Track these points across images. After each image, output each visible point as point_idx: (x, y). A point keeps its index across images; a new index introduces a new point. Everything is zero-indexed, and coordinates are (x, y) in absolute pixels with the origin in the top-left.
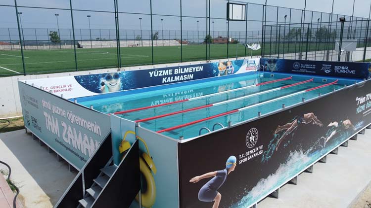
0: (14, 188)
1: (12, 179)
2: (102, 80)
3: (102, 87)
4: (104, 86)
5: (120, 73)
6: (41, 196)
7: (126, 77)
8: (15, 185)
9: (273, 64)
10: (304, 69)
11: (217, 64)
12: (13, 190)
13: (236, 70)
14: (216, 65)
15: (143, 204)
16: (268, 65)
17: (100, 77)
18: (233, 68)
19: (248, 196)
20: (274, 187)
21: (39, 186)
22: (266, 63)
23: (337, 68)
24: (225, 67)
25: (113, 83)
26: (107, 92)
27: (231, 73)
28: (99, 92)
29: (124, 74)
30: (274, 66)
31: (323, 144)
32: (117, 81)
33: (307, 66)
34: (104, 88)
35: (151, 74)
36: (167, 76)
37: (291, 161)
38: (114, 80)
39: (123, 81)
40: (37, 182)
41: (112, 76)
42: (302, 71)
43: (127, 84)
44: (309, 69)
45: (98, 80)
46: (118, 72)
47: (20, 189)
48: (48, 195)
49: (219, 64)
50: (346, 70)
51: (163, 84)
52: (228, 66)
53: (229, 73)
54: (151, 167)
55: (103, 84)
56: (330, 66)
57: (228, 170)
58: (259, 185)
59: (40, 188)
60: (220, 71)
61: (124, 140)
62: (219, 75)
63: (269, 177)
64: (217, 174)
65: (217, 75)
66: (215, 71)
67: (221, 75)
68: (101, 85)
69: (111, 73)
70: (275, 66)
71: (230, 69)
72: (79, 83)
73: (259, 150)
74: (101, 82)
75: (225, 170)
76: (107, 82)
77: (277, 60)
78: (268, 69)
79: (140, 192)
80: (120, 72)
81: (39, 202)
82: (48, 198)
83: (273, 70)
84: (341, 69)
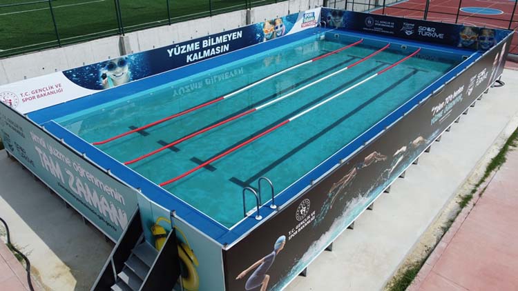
0: (21, 257)
1: (14, 242)
2: (103, 71)
3: (103, 81)
4: (106, 79)
5: (126, 58)
6: (57, 267)
7: (135, 62)
8: (21, 251)
9: (338, 18)
10: (380, 27)
11: (262, 25)
12: (19, 259)
13: (289, 29)
14: (260, 27)
15: (185, 286)
16: (332, 18)
17: (99, 68)
18: (284, 26)
19: (298, 264)
20: (327, 243)
21: (50, 250)
22: (330, 15)
23: (421, 29)
24: (272, 27)
25: (118, 73)
26: (111, 86)
27: (281, 35)
28: (100, 88)
29: (133, 58)
30: (340, 21)
31: (386, 177)
32: (123, 70)
33: (384, 24)
34: (107, 82)
35: (170, 52)
36: (192, 52)
37: (348, 210)
38: (119, 69)
39: (133, 69)
40: (48, 245)
41: (116, 63)
42: (376, 29)
43: (138, 72)
44: (385, 28)
45: (97, 72)
46: (124, 57)
47: (28, 258)
48: (67, 264)
49: (264, 25)
50: (432, 32)
51: (188, 63)
52: (277, 25)
53: (278, 34)
54: (192, 258)
55: (104, 76)
56: (413, 25)
57: (276, 252)
58: (310, 249)
59: (53, 253)
60: (265, 34)
61: (157, 223)
62: (265, 41)
63: (322, 237)
64: (265, 260)
65: (262, 41)
66: (258, 35)
67: (267, 39)
68: (102, 79)
69: (114, 60)
70: (342, 20)
71: (279, 29)
72: (71, 80)
73: (311, 217)
74: (101, 75)
75: (274, 253)
76: (109, 73)
77: (344, 12)
78: (331, 24)
79: (180, 277)
80: (126, 56)
81: (58, 277)
82: (68, 269)
83: (338, 25)
84: (426, 31)
